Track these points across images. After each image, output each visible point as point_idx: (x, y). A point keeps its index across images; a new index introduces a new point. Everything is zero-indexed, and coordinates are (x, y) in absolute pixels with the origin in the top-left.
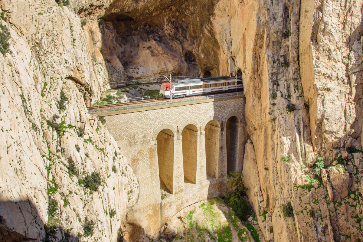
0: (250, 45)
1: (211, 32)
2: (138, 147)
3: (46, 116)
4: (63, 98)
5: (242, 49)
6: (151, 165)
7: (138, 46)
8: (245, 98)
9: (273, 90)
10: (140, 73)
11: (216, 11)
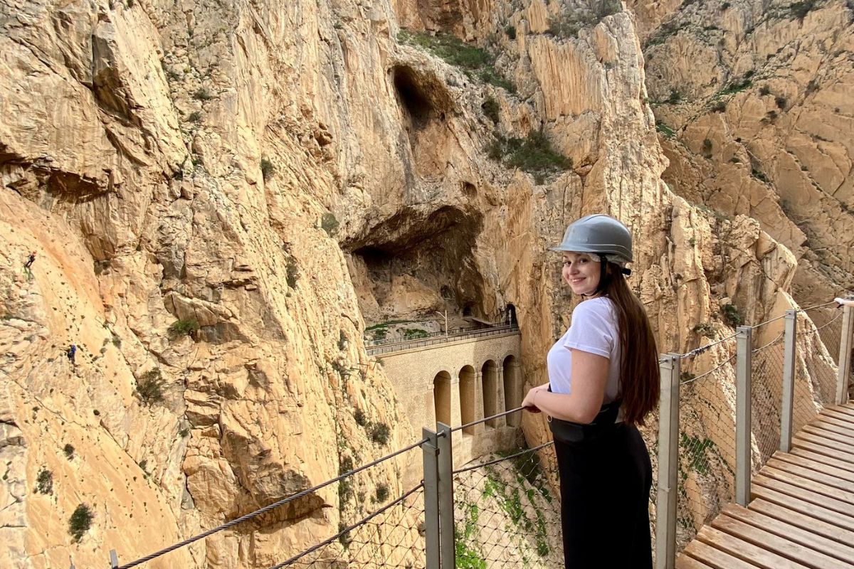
0: (526, 277)
1: (473, 264)
2: (415, 393)
3: (330, 357)
4: (343, 337)
5: (513, 282)
6: (428, 414)
7: (391, 281)
8: (520, 334)
9: (557, 325)
10: (396, 310)
11: (478, 243)
